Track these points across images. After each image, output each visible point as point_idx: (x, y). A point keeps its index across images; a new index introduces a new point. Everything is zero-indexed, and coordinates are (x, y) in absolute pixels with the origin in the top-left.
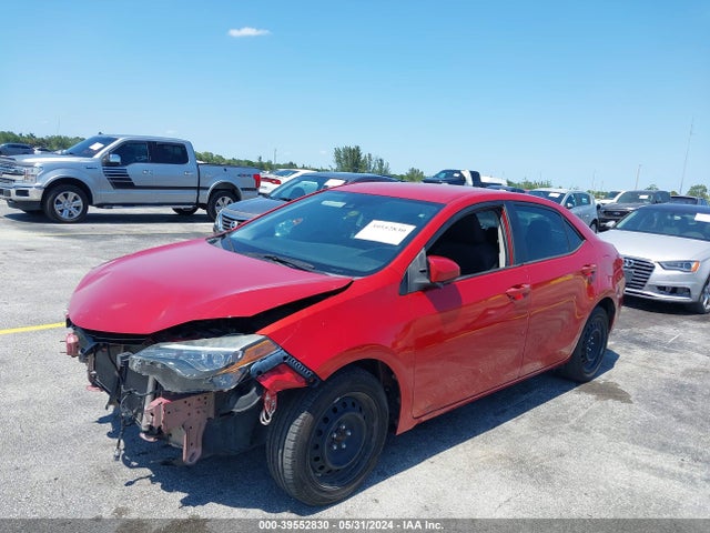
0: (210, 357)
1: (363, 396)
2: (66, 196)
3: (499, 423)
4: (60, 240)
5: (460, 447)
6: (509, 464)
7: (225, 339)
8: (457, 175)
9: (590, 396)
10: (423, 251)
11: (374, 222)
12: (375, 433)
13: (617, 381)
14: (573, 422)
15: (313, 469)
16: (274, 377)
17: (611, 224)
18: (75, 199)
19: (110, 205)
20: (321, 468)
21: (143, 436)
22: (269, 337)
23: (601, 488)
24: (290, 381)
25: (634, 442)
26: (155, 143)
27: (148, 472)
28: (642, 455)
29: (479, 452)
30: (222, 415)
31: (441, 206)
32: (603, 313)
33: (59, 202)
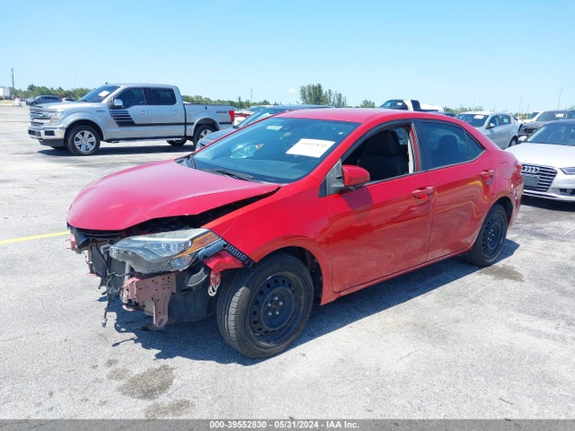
0: (168, 246)
1: (291, 275)
2: (83, 134)
3: (410, 298)
4: (77, 169)
5: (376, 316)
6: (414, 327)
7: (178, 232)
8: (400, 104)
9: (489, 277)
10: (340, 162)
11: (303, 140)
12: (303, 303)
13: (514, 266)
14: (471, 297)
15: (252, 329)
16: (217, 260)
17: (522, 138)
18: (90, 136)
19: (117, 140)
20: (260, 329)
21: (124, 307)
22: (211, 230)
23: (486, 345)
24: (229, 262)
25: (520, 311)
26: (149, 88)
27: (133, 335)
28: (525, 321)
29: (390, 320)
30: (183, 291)
31: (356, 124)
32: (501, 210)
33: (77, 139)
